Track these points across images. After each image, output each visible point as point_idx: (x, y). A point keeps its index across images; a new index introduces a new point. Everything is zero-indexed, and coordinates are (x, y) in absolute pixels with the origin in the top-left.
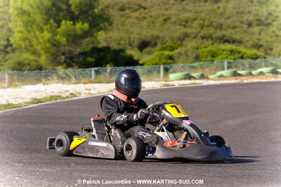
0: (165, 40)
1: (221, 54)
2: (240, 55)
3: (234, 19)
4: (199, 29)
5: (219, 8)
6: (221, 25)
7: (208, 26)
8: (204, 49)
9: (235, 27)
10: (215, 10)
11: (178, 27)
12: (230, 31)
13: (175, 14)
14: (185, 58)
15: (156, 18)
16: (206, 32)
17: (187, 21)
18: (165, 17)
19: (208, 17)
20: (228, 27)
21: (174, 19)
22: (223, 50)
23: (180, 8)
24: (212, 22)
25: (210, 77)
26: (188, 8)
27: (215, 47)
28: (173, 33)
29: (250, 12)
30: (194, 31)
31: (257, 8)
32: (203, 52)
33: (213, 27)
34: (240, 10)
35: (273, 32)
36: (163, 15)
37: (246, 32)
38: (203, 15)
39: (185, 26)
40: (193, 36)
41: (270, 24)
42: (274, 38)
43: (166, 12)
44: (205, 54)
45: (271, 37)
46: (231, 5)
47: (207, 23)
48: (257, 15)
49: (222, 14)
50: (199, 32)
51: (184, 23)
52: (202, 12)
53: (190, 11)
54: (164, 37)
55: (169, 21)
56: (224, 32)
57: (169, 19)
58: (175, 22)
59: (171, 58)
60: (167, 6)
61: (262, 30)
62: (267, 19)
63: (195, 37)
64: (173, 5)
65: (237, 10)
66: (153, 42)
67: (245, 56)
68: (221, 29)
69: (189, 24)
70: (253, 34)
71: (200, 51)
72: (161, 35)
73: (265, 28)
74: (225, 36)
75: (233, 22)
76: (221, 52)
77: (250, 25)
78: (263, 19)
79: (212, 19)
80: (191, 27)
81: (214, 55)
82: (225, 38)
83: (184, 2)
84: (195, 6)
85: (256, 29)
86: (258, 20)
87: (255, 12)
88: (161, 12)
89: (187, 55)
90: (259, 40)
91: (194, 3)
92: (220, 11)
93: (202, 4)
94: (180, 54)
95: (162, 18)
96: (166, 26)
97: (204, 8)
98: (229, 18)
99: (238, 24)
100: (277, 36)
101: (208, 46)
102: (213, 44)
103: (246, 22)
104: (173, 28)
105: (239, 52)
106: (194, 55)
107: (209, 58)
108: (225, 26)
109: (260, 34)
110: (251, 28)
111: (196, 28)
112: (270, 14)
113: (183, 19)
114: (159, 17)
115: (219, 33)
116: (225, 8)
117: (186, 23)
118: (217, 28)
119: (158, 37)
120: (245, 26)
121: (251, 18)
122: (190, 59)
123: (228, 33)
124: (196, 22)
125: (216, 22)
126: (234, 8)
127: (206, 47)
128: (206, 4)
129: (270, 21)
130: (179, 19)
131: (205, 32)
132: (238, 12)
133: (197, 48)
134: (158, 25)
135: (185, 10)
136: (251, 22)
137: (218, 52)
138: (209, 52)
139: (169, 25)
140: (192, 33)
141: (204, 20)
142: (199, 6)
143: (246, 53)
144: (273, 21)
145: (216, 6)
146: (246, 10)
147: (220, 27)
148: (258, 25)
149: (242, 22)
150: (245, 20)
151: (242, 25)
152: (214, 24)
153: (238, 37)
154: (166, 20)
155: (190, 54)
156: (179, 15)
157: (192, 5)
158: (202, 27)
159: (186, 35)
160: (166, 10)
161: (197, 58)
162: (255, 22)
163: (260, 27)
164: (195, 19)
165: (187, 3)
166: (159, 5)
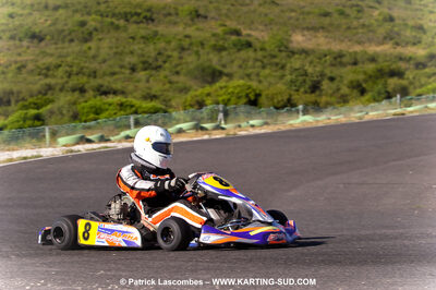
0: (21, 96)
1: (107, 110)
2: (134, 109)
3: (111, 62)
4: (65, 79)
5: (90, 48)
6: (95, 72)
7: (77, 74)
8: (83, 104)
9: (113, 74)
10: (85, 52)
11: (37, 78)
12: (108, 78)
13: (32, 60)
14: (60, 116)
15: (7, 67)
16: (76, 82)
17: (48, 69)
18: (18, 65)
19: (76, 61)
20: (104, 74)
21: (30, 66)
22: (110, 105)
23: (37, 52)
24: (82, 68)
25: (112, 138)
26: (48, 51)
27: (98, 101)
28: (31, 86)
29: (132, 53)
30: (60, 81)
31: (142, 46)
32: (83, 108)
33: (84, 74)
34: (119, 50)
35: (166, 77)
36: (16, 62)
37: (129, 80)
38: (69, 59)
39: (46, 76)
40: (58, 88)
41: (160, 67)
42: (168, 86)
43: (19, 59)
44: (86, 110)
45: (164, 84)
46: (105, 44)
47: (75, 69)
48: (143, 56)
49: (94, 57)
50: (67, 82)
51: (44, 71)
52: (67, 55)
53: (52, 55)
54: (19, 92)
55: (24, 71)
56: (99, 81)
57: (24, 66)
58: (32, 71)
59: (38, 118)
60: (19, 50)
61: (151, 76)
62: (157, 60)
63: (61, 90)
64: (28, 47)
65: (115, 50)
66: (5, 100)
67: (140, 110)
68: (95, 77)
69: (51, 73)
70: (138, 81)
71: (79, 107)
72: (15, 89)
73: (154, 72)
74: (102, 86)
75: (111, 66)
76: (107, 106)
77: (133, 69)
78: (150, 61)
79: (82, 65)
80: (54, 76)
81: (98, 111)
82: (104, 89)
83: (43, 44)
84: (57, 49)
85: (142, 75)
86: (144, 63)
87: (140, 52)
88: (13, 59)
89: (62, 114)
90: (149, 88)
91: (56, 44)
92: (92, 52)
93: (66, 44)
94: (52, 113)
95: (14, 67)
96: (21, 77)
97: (70, 50)
98: (104, 61)
99: (117, 69)
100: (170, 82)
101: (89, 99)
102: (95, 97)
103: (128, 66)
104: (31, 78)
105: (132, 106)
106: (71, 113)
107: (92, 116)
108: (99, 73)
109: (148, 81)
110: (135, 74)
111: (62, 78)
112: (159, 54)
113: (43, 67)
114: (10, 65)
115: (94, 82)
116: (98, 48)
117: (47, 71)
118: (89, 76)
119: (11, 93)
120: (128, 71)
121: (134, 60)
122: (66, 118)
123: (106, 82)
124: (61, 69)
125: (87, 68)
126: (111, 48)
127: (86, 102)
128: (73, 44)
129: (160, 63)
130: (38, 67)
131: (74, 81)
132: (116, 53)
133: (75, 103)
134: (10, 75)
135: (45, 54)
136: (134, 65)
137: (103, 107)
138: (91, 108)
139: (24, 74)
140: (56, 84)
141: (71, 66)
142: (63, 48)
143: (140, 107)
144: (165, 62)
145: (85, 46)
146: (127, 50)
147: (94, 74)
148: (145, 69)
149: (122, 67)
150: (126, 63)
151: (123, 70)
152: (85, 70)
153: (118, 86)
154: (19, 69)
155: (65, 112)
156: (37, 61)
157: (54, 46)
158: (70, 75)
159: (50, 88)
160: (19, 55)
161: (75, 117)
162: (141, 65)
163: (147, 72)
164: (60, 66)
165: (46, 45)
166: (9, 49)
